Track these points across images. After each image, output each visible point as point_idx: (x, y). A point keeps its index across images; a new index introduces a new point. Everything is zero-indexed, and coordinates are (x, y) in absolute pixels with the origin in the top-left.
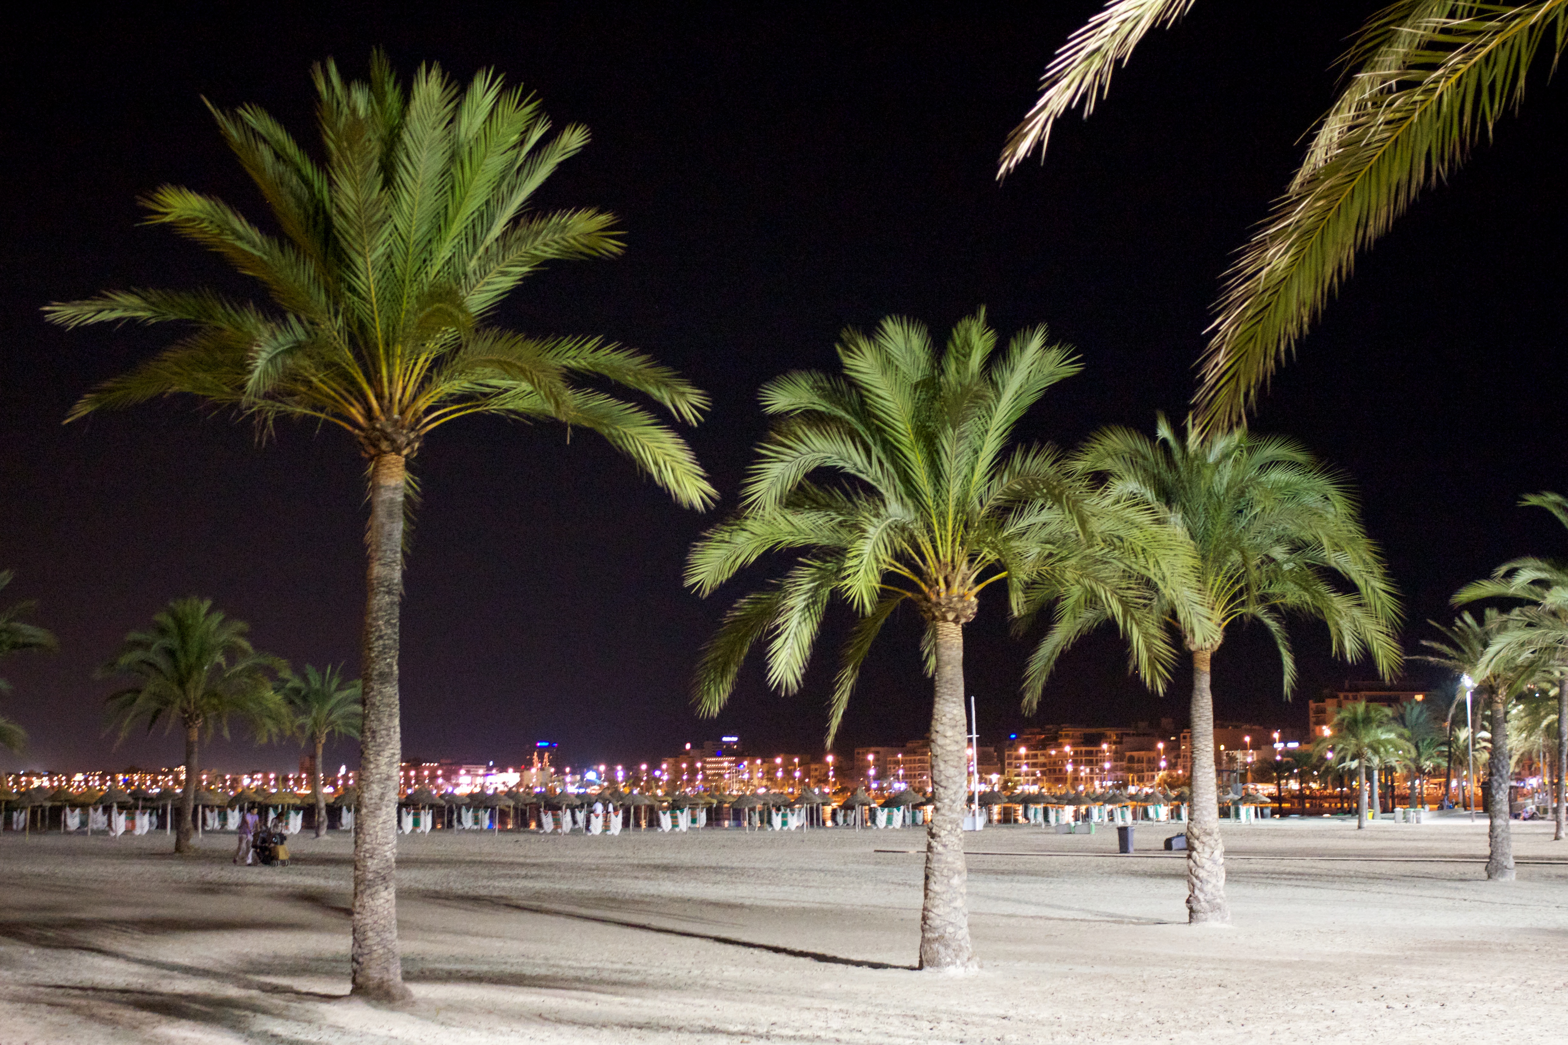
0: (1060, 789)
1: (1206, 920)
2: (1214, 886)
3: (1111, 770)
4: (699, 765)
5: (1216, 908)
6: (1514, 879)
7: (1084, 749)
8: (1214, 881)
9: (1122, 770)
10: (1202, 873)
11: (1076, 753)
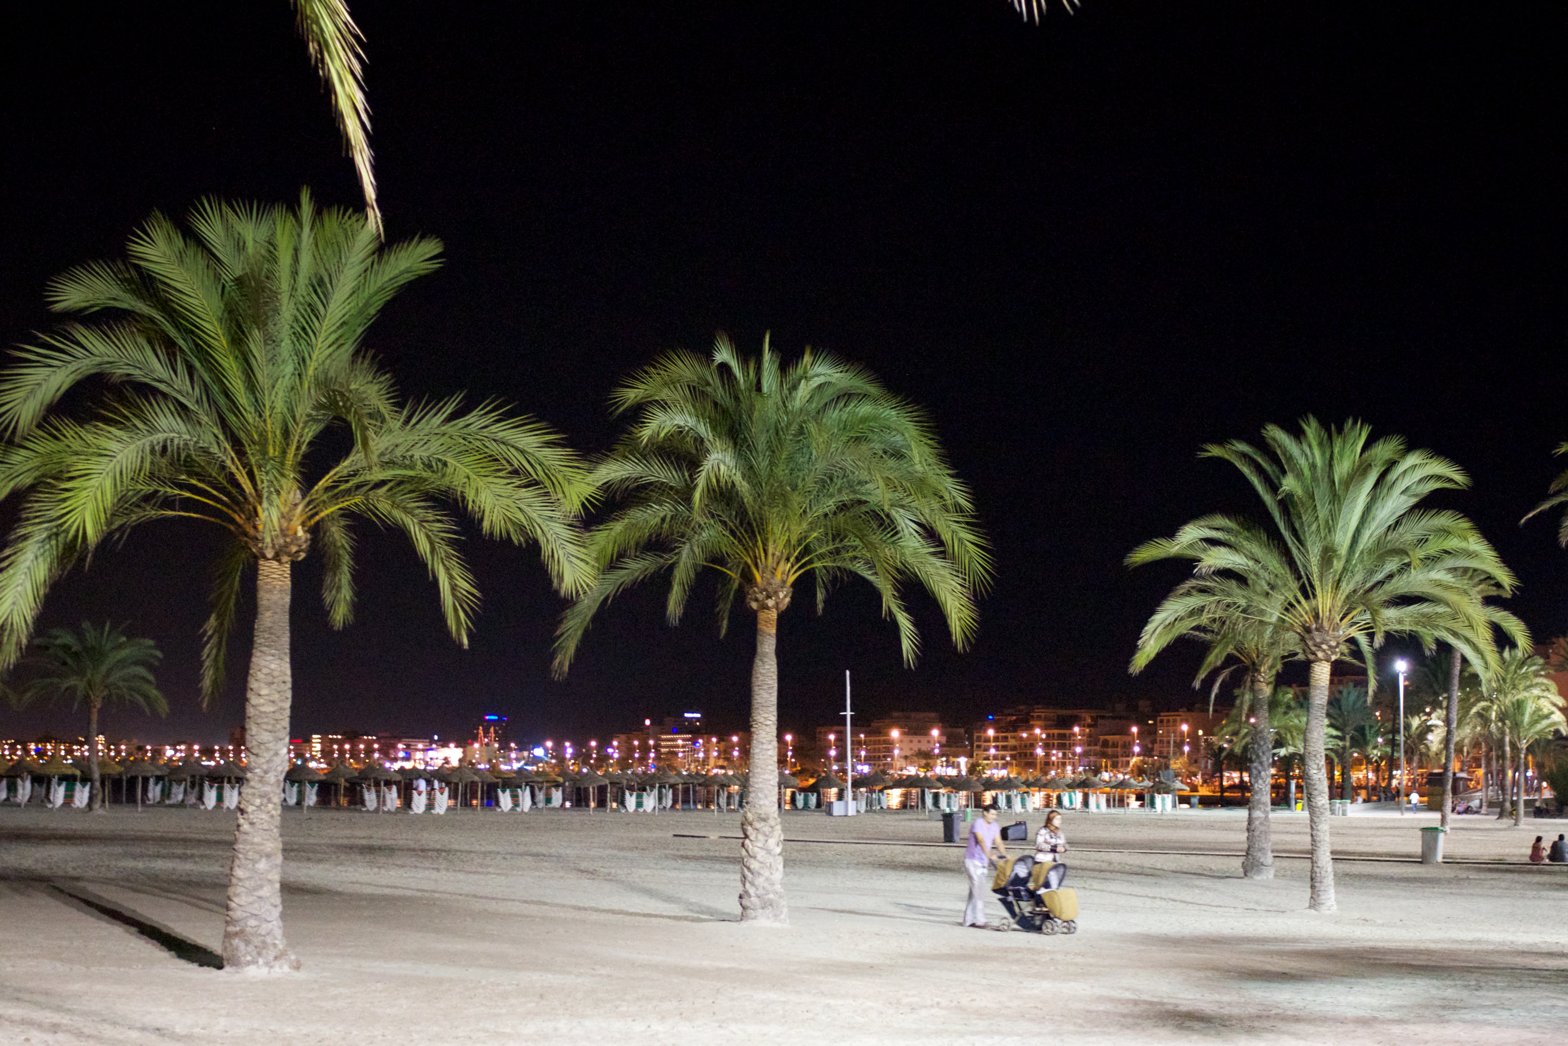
0: (1031, 774)
1: (755, 918)
2: (767, 879)
3: (1085, 754)
4: (651, 742)
5: (767, 904)
6: (1271, 876)
7: (1056, 732)
8: (766, 873)
9: (1095, 755)
10: (754, 865)
11: (1048, 735)
